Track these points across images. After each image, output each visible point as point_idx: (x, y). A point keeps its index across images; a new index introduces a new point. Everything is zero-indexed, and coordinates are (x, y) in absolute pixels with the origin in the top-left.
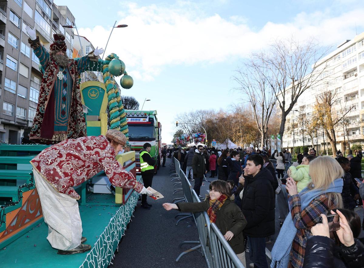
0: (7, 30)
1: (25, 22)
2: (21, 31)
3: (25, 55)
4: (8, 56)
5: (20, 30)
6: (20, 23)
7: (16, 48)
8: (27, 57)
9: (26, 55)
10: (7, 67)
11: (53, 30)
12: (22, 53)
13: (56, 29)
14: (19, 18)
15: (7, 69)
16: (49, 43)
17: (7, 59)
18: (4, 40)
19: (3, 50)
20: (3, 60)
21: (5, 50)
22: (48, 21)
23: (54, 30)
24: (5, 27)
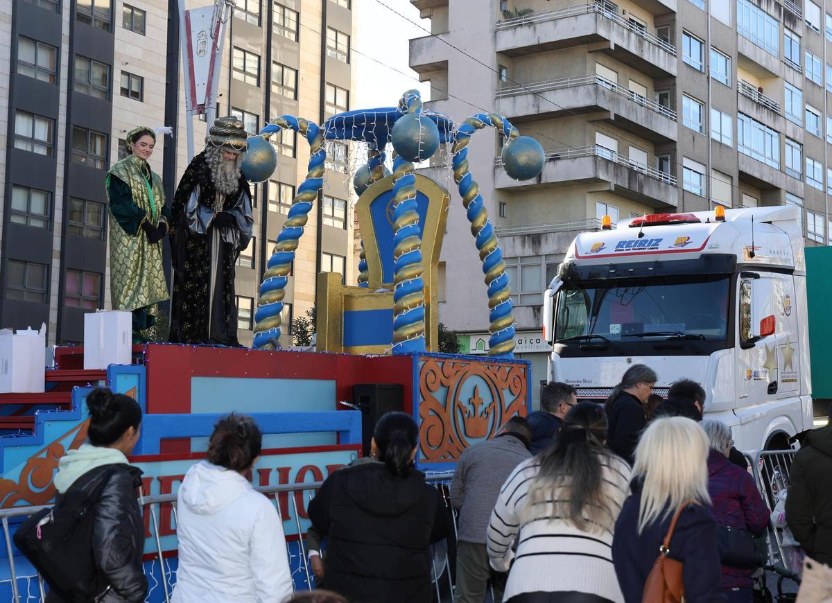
0: (679, 91)
1: (715, 48)
2: (708, 78)
3: (721, 144)
4: (686, 162)
5: (705, 78)
6: (704, 57)
7: (698, 131)
8: (727, 146)
9: (723, 142)
10: (685, 193)
11: (787, 32)
12: (715, 141)
13: (794, 24)
14: (701, 43)
15: (686, 195)
16: (777, 77)
17: (684, 169)
18: (675, 121)
19: (676, 150)
20: (676, 176)
21: (678, 147)
22: (772, 11)
23: (790, 29)
24: (675, 84)
